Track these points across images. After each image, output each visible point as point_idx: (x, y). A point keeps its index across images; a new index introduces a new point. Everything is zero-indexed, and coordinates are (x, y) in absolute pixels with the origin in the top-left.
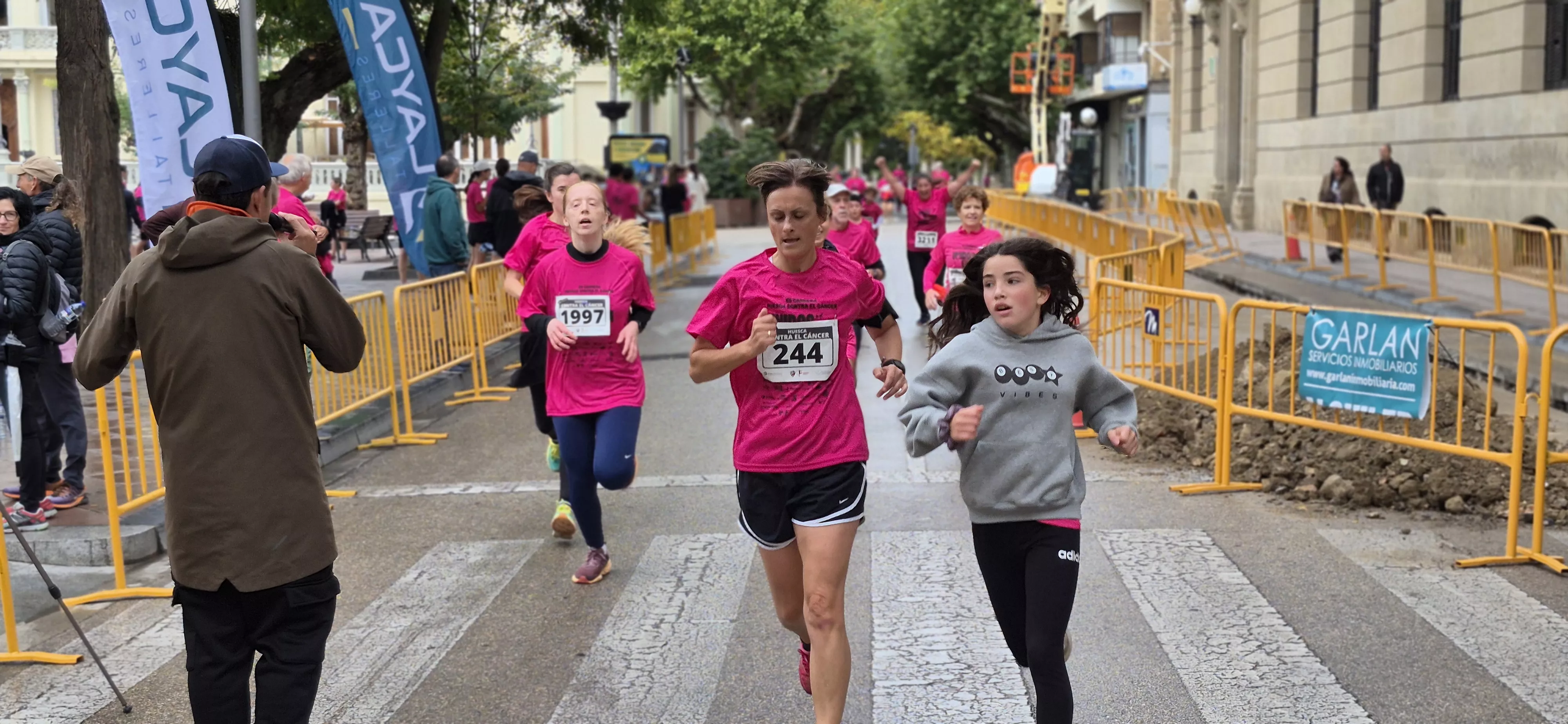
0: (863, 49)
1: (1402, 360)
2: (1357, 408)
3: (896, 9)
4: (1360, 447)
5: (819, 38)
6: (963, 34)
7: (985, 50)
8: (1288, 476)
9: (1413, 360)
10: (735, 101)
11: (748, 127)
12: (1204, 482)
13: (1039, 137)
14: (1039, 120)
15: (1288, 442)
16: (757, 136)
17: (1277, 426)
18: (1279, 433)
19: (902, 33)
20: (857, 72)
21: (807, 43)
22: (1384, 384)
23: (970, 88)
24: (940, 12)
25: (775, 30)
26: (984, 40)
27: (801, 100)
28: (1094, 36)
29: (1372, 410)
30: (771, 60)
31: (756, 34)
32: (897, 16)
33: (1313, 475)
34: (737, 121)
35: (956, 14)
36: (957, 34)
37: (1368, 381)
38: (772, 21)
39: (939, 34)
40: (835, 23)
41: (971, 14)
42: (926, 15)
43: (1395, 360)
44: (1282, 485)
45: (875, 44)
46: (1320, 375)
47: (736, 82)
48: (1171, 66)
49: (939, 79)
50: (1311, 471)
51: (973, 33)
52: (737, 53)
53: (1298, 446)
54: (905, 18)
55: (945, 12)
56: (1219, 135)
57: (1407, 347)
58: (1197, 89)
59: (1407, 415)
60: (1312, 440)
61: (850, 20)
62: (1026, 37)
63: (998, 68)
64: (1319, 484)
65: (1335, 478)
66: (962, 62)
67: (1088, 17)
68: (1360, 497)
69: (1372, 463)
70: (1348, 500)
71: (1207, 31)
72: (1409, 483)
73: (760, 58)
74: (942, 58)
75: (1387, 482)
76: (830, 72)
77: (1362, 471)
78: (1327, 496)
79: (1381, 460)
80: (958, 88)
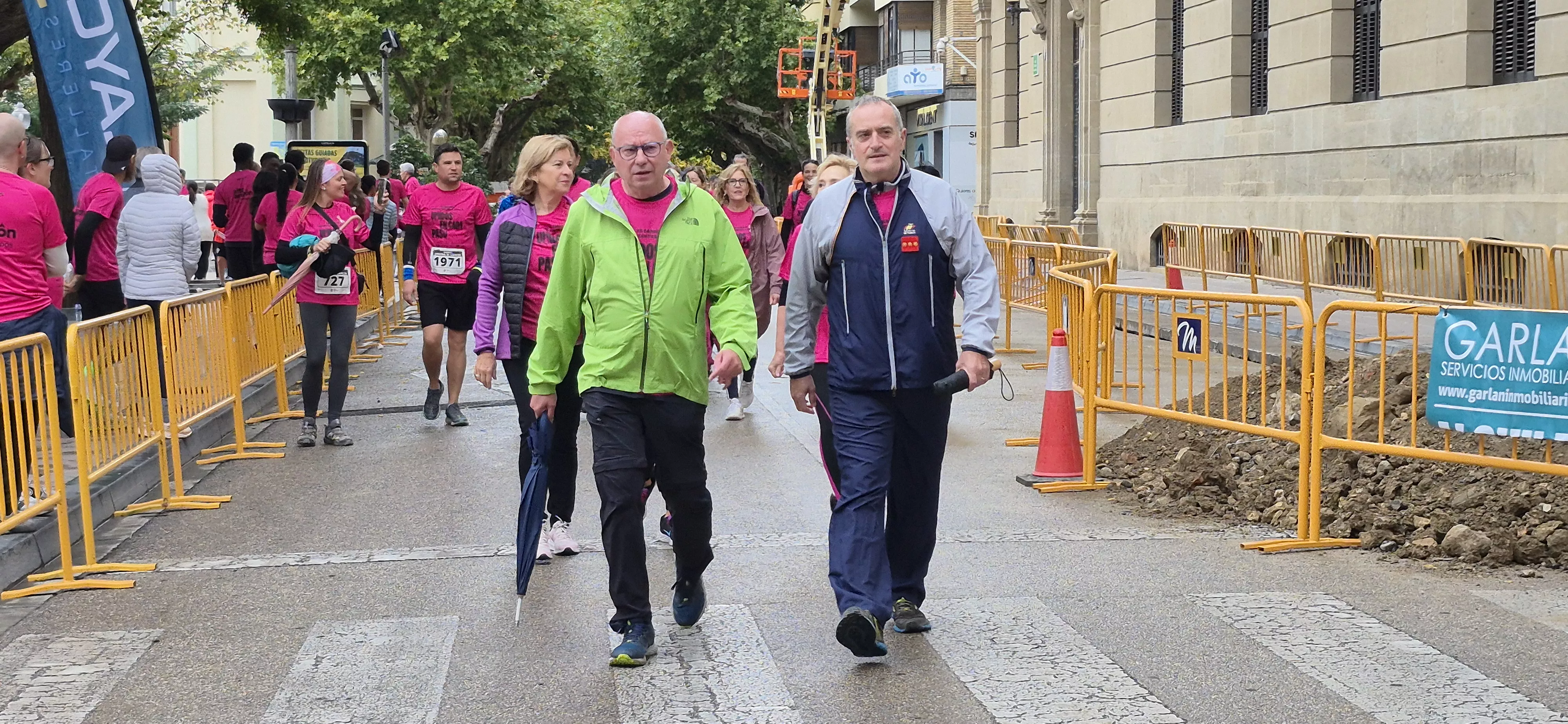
4: (1483, 490)
7: (740, 45)
8: (1394, 529)
10: (424, 107)
15: (1380, 486)
17: (1362, 466)
23: (720, 93)
27: (502, 108)
28: (873, 31)
31: (454, 21)
33: (1426, 527)
34: (428, 132)
38: (474, 5)
44: (1387, 539)
48: (977, 66)
50: (1424, 521)
53: (1398, 490)
58: (1013, 95)
60: (1415, 484)
63: (756, 67)
64: (1439, 537)
65: (1460, 529)
66: (710, 59)
67: (864, 6)
68: (1500, 552)
69: (1502, 510)
70: (1486, 555)
71: (1028, 22)
72: (1560, 534)
73: (459, 51)
74: (685, 56)
75: (1529, 533)
76: (540, 73)
77: (1493, 519)
78: (1454, 553)
79: (1517, 505)
80: (706, 92)
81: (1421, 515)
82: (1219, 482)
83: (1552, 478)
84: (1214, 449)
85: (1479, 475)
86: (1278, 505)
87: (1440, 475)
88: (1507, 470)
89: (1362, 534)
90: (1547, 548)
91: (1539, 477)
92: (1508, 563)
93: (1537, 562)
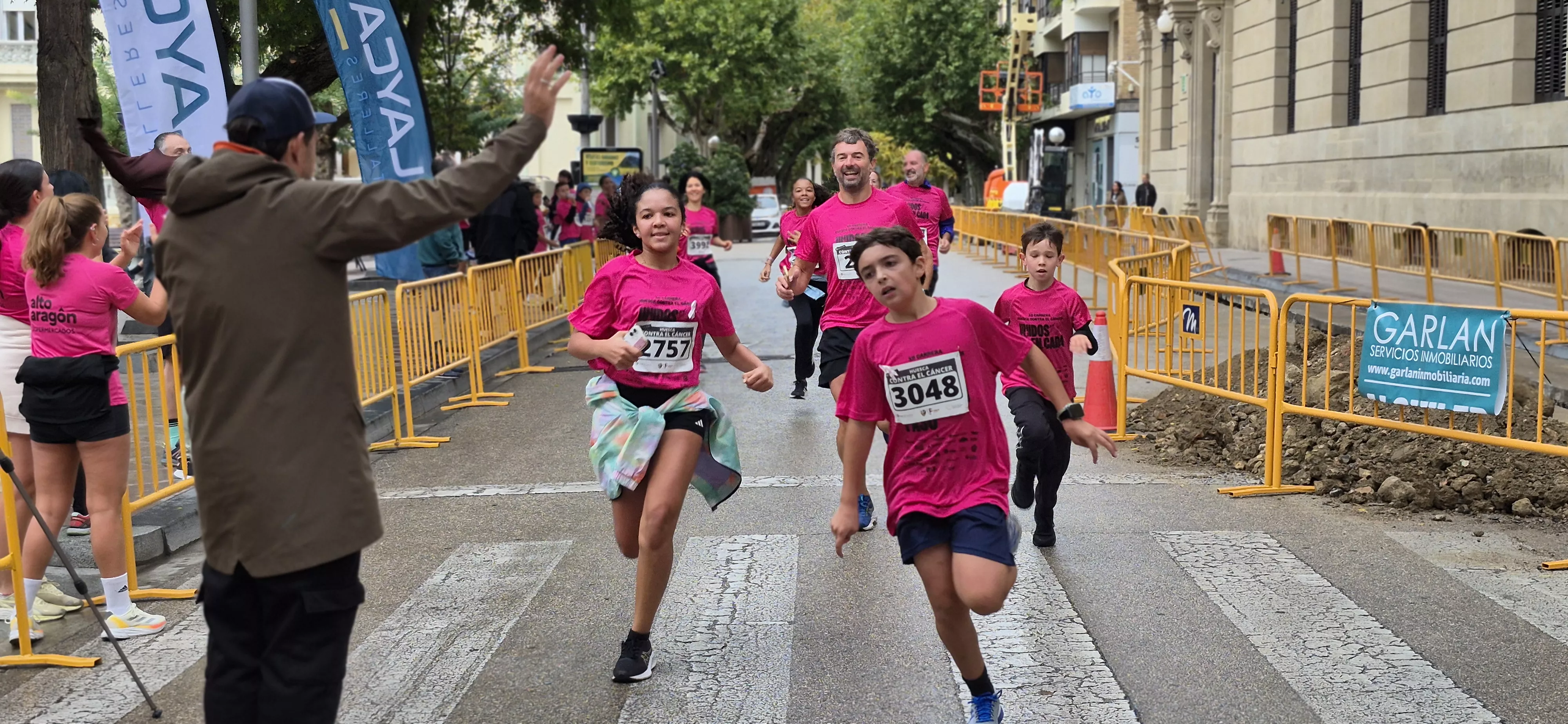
0: (827, 68)
1: (1475, 354)
2: (1424, 404)
3: (863, 27)
4: (1416, 448)
5: (787, 56)
6: (930, 53)
7: (952, 68)
8: (1342, 478)
9: (1488, 353)
10: (702, 118)
11: (714, 143)
12: (1250, 485)
13: (1009, 154)
14: (1009, 139)
15: (1338, 443)
16: (725, 153)
17: (1325, 426)
18: (1327, 435)
19: (868, 52)
20: (822, 91)
21: (775, 60)
22: (1456, 379)
23: (937, 107)
24: (907, 31)
25: (743, 46)
26: (951, 59)
27: (766, 119)
28: (1061, 56)
29: (1442, 406)
30: (738, 77)
31: (725, 50)
32: (863, 34)
33: (1369, 477)
34: (704, 138)
35: (923, 32)
36: (924, 53)
37: (1438, 376)
38: (740, 38)
39: (906, 52)
40: (802, 41)
41: (939, 32)
42: (893, 33)
43: (1468, 354)
44: (1336, 487)
45: (840, 63)
46: (1384, 371)
47: (703, 99)
48: (1140, 85)
49: (905, 97)
50: (1367, 473)
51: (940, 52)
52: (705, 69)
53: (1350, 447)
54: (872, 37)
55: (912, 30)
56: (1192, 153)
57: (1481, 340)
58: (1167, 108)
59: (1482, 411)
60: (1364, 442)
61: (817, 38)
62: (993, 55)
63: (965, 86)
64: (1376, 486)
65: (1393, 479)
67: (1054, 36)
68: (1422, 499)
69: (1430, 464)
70: (1409, 502)
71: (1179, 49)
72: (1473, 485)
73: (728, 75)
74: (909, 77)
75: (1448, 484)
76: (796, 91)
77: (1421, 472)
78: (1386, 499)
79: (1441, 460)
80: (925, 106)
81: (1365, 467)
82: (1217, 437)
84: (1218, 410)
85: (1415, 436)
86: (1259, 457)
87: (1384, 435)
88: (1434, 435)
89: (1317, 482)
90: (1462, 497)
92: (1427, 509)
93: (1452, 508)
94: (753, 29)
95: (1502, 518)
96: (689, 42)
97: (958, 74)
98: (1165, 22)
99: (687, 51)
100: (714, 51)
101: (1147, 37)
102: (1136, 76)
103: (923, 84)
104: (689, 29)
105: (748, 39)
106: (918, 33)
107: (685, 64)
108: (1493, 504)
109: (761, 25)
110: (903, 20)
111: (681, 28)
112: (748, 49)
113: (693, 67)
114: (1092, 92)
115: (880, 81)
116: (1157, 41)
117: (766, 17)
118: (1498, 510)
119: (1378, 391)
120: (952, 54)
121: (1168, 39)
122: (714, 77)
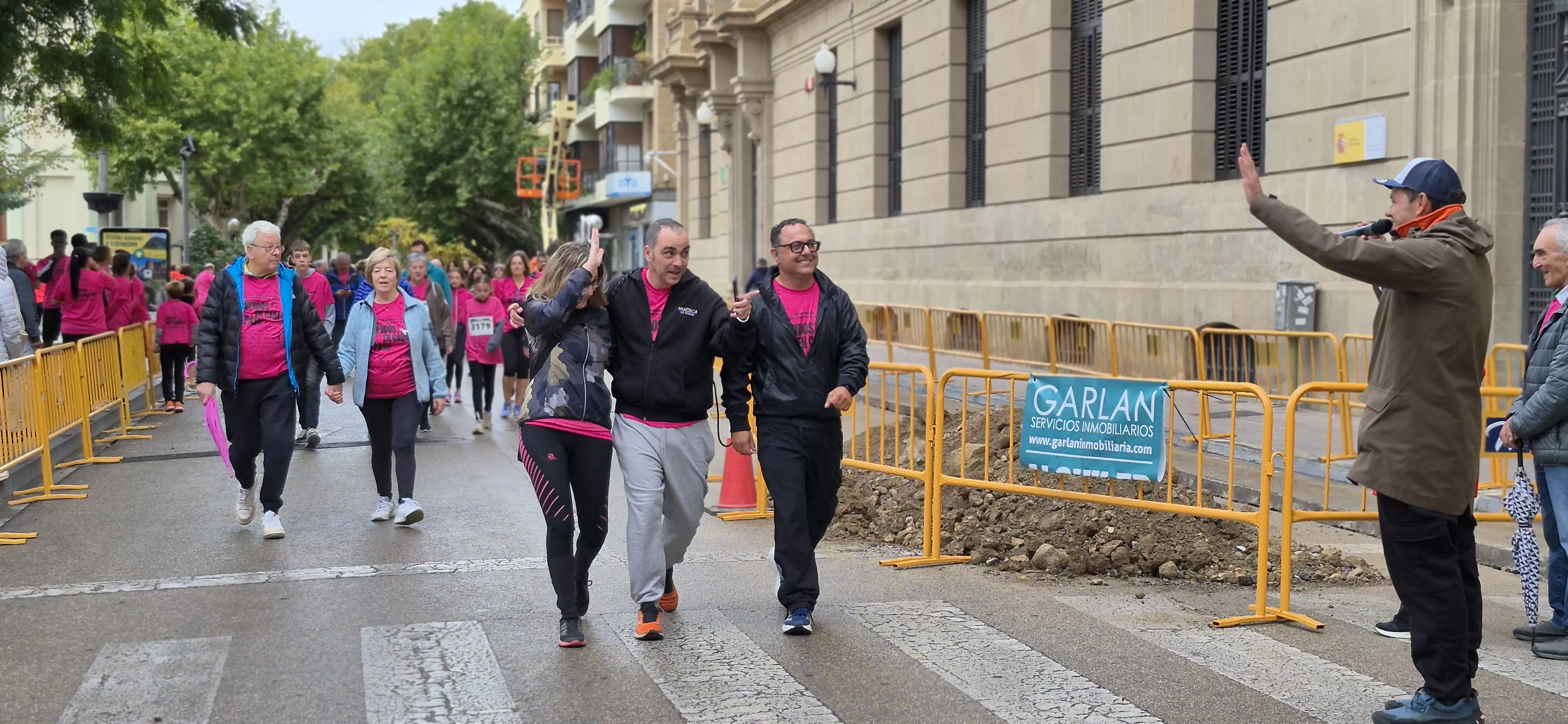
0: (352, 151)
1: (1136, 423)
2: (1087, 473)
3: (393, 110)
5: (312, 137)
6: (463, 138)
7: (486, 153)
8: (996, 547)
9: (1149, 423)
10: (221, 199)
12: (907, 557)
14: (550, 224)
15: (986, 514)
19: (397, 135)
20: (347, 174)
21: (300, 140)
22: (1117, 448)
23: (470, 192)
24: (439, 115)
25: (267, 126)
26: (484, 145)
27: (288, 201)
28: (594, 145)
29: (1105, 474)
30: (262, 158)
31: (248, 128)
32: (393, 117)
34: (223, 221)
35: (455, 117)
36: (456, 137)
37: (1099, 446)
38: (263, 117)
39: (438, 136)
40: (330, 122)
41: (472, 118)
42: (424, 117)
43: (1129, 424)
44: (991, 556)
45: (366, 146)
46: (1045, 441)
47: (223, 180)
48: (677, 174)
49: (437, 183)
51: (473, 137)
52: (226, 148)
54: (402, 120)
55: (444, 115)
56: (733, 242)
57: (1141, 411)
58: (706, 197)
59: (1145, 478)
61: (344, 119)
62: (527, 142)
63: (499, 172)
64: (1031, 554)
65: (1046, 547)
66: (462, 165)
67: (587, 125)
68: (1077, 565)
69: (1078, 531)
70: (1064, 568)
71: (717, 140)
72: (1121, 550)
73: (251, 155)
74: (441, 161)
75: (1097, 550)
76: (320, 173)
77: (1071, 539)
78: (1041, 566)
79: (1088, 528)
80: (459, 191)
81: (1017, 536)
82: (863, 511)
83: (1114, 507)
84: (859, 484)
85: (1060, 504)
86: (908, 529)
87: (1031, 505)
88: (1080, 501)
89: (972, 552)
90: (1111, 562)
91: (1106, 506)
92: (1082, 574)
93: (1104, 573)
94: (278, 108)
95: (1153, 581)
96: (207, 119)
97: (492, 160)
98: (705, 113)
99: (206, 129)
100: (236, 130)
101: (683, 128)
102: (673, 166)
103: (455, 170)
104: (208, 106)
105: (271, 119)
106: (450, 118)
107: (204, 143)
108: (1140, 568)
109: (286, 104)
110: (435, 104)
111: (199, 105)
112: (273, 129)
113: (212, 146)
114: (628, 180)
115: (411, 164)
116: (694, 132)
117: (291, 97)
118: (1144, 574)
119: (1040, 461)
120: (486, 139)
121: (706, 131)
122: (235, 157)
